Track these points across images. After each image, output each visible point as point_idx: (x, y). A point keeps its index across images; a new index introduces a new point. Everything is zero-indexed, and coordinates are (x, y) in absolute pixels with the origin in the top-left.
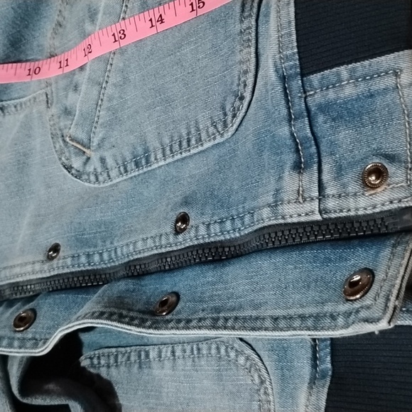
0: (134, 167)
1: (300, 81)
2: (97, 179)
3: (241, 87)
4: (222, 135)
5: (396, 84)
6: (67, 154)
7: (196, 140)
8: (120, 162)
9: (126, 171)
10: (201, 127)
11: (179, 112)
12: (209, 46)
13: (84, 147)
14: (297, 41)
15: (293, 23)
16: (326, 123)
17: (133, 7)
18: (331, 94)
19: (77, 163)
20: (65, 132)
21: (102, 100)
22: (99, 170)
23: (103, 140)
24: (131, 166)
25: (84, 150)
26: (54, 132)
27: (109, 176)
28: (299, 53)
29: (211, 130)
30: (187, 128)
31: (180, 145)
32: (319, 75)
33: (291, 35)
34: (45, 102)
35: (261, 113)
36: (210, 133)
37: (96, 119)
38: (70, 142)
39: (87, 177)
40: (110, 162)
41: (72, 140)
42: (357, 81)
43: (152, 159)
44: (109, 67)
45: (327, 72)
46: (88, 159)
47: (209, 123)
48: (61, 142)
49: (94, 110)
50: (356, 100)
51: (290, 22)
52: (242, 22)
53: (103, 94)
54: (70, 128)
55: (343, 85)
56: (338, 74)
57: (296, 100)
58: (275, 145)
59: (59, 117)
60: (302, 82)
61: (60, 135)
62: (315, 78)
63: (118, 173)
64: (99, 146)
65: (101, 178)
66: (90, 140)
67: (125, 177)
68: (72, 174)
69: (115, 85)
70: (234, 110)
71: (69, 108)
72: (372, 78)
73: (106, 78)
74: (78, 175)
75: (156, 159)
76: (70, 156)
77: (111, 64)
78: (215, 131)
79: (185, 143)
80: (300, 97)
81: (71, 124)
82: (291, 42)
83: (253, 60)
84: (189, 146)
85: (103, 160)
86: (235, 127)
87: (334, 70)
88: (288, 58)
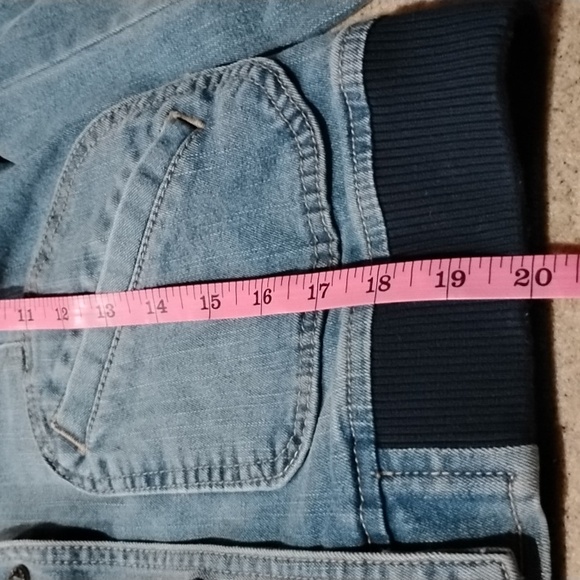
0: (144, 484)
1: (374, 454)
2: (94, 487)
3: (297, 425)
4: (269, 483)
5: (507, 493)
6: (52, 447)
7: (233, 476)
8: (126, 471)
9: (133, 486)
10: (240, 459)
11: (209, 425)
12: (255, 348)
13: (77, 439)
14: (373, 394)
15: (368, 365)
16: (407, 522)
17: (150, 270)
18: (416, 486)
19: (66, 461)
20: (49, 415)
21: (103, 384)
22: (97, 476)
23: (103, 436)
24: (141, 481)
25: (77, 444)
26: (33, 411)
27: (110, 485)
28: (374, 411)
29: (254, 469)
30: (220, 454)
31: (210, 475)
32: (401, 452)
33: (364, 383)
34: (21, 361)
35: (318, 477)
36: (253, 475)
37: (94, 408)
38: (57, 430)
39: (79, 481)
40: (112, 468)
41: (59, 427)
42: (454, 475)
43: (169, 480)
44: (114, 342)
45: (411, 451)
46: (82, 458)
47: (251, 459)
48: (43, 428)
49: (92, 396)
50: (451, 500)
51: (363, 362)
52: (301, 332)
53: (106, 377)
54: (56, 412)
55: (433, 477)
56: (427, 459)
57: (368, 480)
58: (335, 532)
59: (41, 392)
60: (377, 455)
61: (41, 418)
62: (395, 455)
63: (123, 486)
64: (99, 445)
65: (99, 487)
66: (85, 433)
67: (132, 494)
68: (59, 473)
69: (122, 368)
70: (286, 453)
71: (55, 382)
72: (473, 475)
73: (110, 357)
74: (67, 476)
75: (174, 483)
76: (56, 450)
77: (118, 339)
78: (259, 474)
79: (216, 475)
80: (374, 477)
81: (58, 407)
82: (363, 393)
83: (315, 395)
84: (222, 478)
85: (102, 464)
86: (287, 478)
87: (422, 451)
88: (358, 416)
